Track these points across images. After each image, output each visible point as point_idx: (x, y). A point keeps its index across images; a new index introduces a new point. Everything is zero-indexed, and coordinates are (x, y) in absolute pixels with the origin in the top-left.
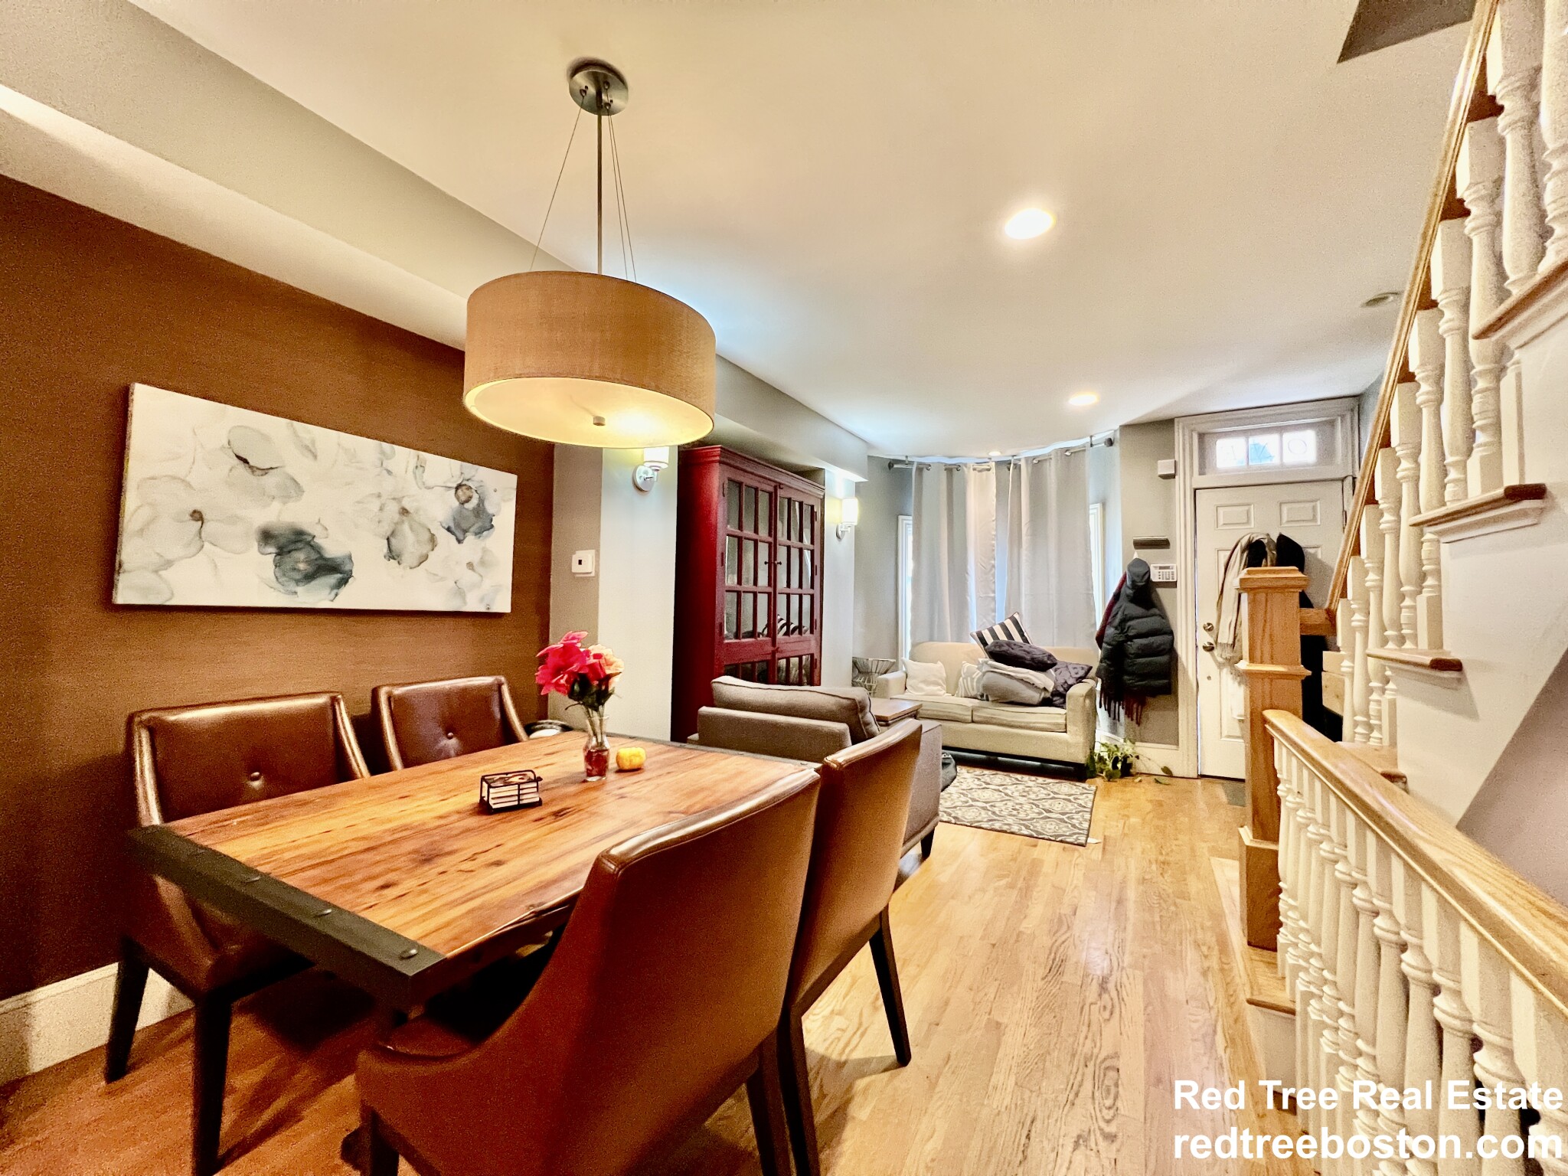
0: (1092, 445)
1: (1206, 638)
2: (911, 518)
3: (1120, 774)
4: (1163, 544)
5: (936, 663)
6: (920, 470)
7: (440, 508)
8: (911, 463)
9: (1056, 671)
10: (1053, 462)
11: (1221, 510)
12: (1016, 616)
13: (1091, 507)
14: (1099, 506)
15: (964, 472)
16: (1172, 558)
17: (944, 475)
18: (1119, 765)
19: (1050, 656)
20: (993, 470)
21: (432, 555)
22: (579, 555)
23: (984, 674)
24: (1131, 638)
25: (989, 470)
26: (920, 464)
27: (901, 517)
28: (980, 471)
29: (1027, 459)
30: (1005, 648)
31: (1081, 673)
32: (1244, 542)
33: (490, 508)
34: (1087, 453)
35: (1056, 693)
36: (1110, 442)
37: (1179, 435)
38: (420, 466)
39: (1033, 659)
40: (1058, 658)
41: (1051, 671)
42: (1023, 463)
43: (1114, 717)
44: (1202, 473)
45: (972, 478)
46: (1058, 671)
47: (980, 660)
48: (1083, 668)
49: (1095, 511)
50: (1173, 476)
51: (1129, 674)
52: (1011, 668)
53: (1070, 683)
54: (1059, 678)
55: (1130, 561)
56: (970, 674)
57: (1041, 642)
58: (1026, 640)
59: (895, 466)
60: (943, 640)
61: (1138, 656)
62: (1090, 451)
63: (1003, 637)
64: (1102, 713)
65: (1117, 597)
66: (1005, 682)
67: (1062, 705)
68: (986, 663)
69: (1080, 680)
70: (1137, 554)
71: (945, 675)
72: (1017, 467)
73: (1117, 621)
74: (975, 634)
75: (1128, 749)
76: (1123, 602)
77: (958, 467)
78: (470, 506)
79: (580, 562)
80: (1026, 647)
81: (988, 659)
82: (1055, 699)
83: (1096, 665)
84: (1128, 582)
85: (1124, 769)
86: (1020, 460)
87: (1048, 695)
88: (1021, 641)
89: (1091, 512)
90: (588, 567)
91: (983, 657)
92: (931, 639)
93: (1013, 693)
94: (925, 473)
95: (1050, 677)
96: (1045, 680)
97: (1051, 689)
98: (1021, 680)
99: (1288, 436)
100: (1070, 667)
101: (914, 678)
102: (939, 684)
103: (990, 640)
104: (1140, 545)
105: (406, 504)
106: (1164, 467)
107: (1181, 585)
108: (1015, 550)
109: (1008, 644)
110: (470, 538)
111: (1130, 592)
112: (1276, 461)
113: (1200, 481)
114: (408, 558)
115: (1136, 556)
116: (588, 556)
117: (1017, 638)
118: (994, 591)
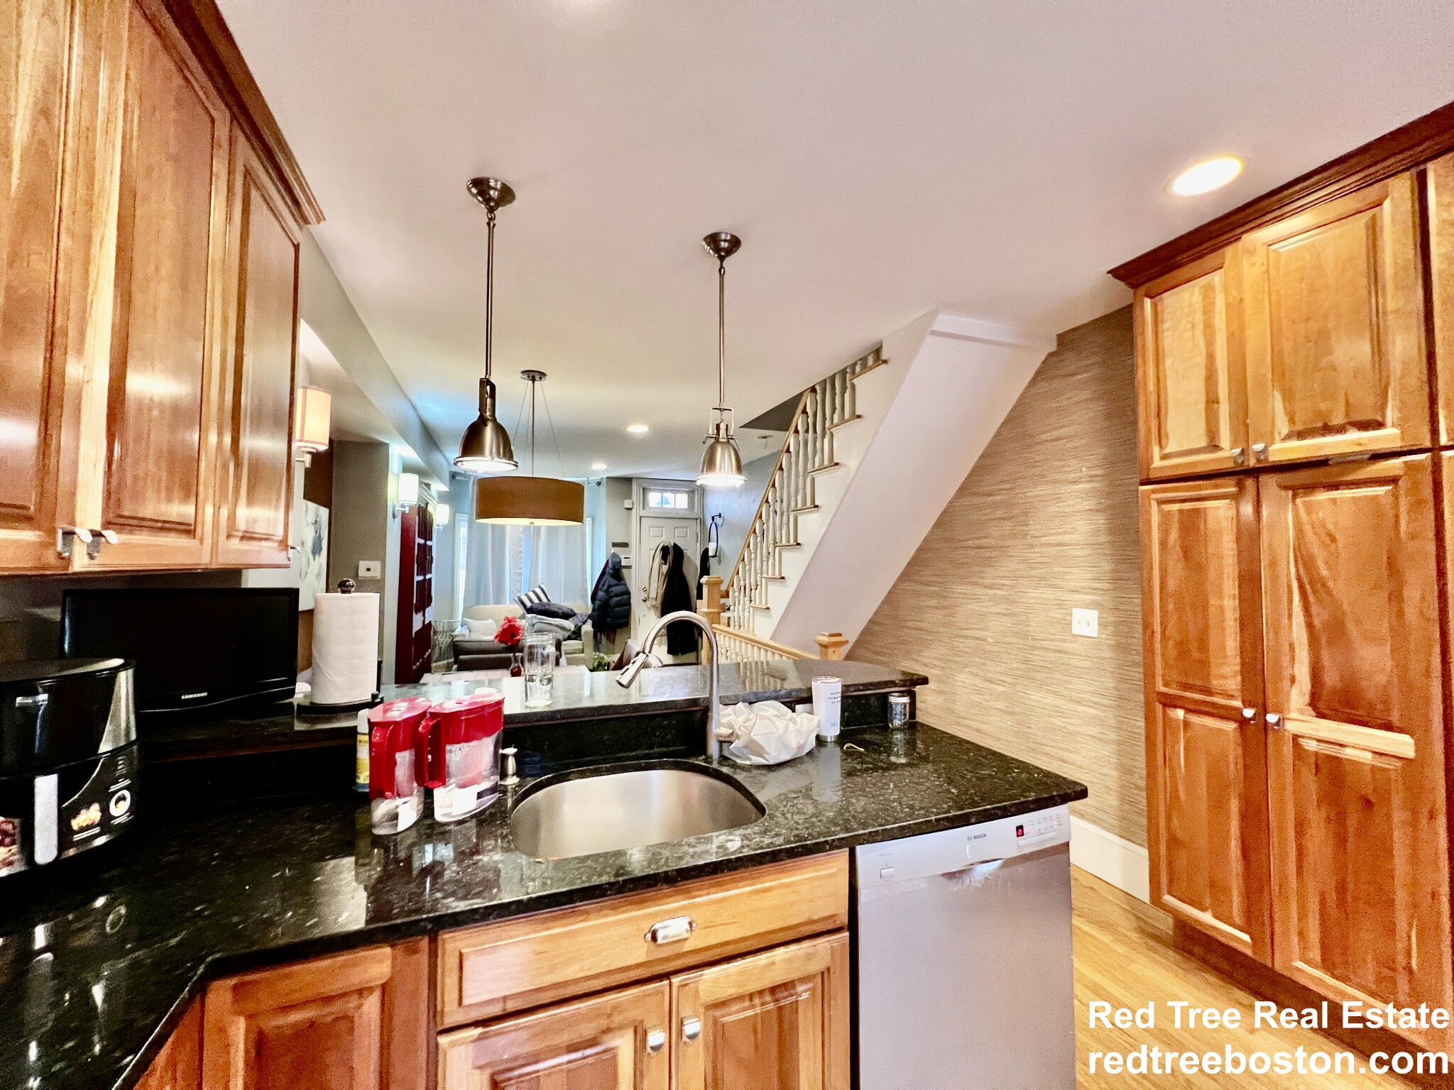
0: (589, 483)
1: (644, 595)
2: (467, 515)
4: (625, 545)
7: (310, 538)
9: (574, 619)
11: (652, 529)
12: (542, 586)
13: (586, 519)
14: (590, 519)
16: (630, 552)
19: (572, 610)
21: (308, 571)
22: (365, 564)
24: (611, 598)
30: (547, 607)
32: (661, 546)
33: (322, 535)
34: (586, 487)
35: (575, 632)
36: (599, 484)
37: (635, 486)
38: (307, 508)
39: (563, 613)
40: (576, 612)
41: (569, 618)
44: (644, 508)
49: (588, 522)
50: (631, 509)
51: (610, 617)
52: (551, 619)
53: (580, 625)
54: (574, 622)
55: (610, 554)
57: (559, 600)
58: (549, 600)
59: (457, 478)
60: (486, 603)
61: (615, 607)
62: (588, 486)
63: (536, 601)
65: (603, 573)
67: (579, 639)
68: (532, 617)
70: (613, 550)
73: (605, 588)
74: (516, 600)
76: (608, 577)
78: (317, 535)
79: (369, 569)
80: (552, 605)
82: (575, 635)
84: (611, 566)
89: (586, 522)
90: (376, 572)
91: (527, 613)
92: (478, 603)
95: (570, 622)
96: (569, 625)
97: (573, 629)
98: (557, 626)
99: (678, 495)
100: (578, 615)
101: (477, 631)
103: (529, 604)
104: (615, 545)
105: (304, 539)
106: (627, 504)
107: (633, 567)
109: (548, 604)
110: (317, 557)
111: (611, 571)
112: (672, 506)
113: (643, 513)
114: (303, 575)
115: (612, 551)
116: (376, 565)
117: (545, 600)
118: (521, 569)
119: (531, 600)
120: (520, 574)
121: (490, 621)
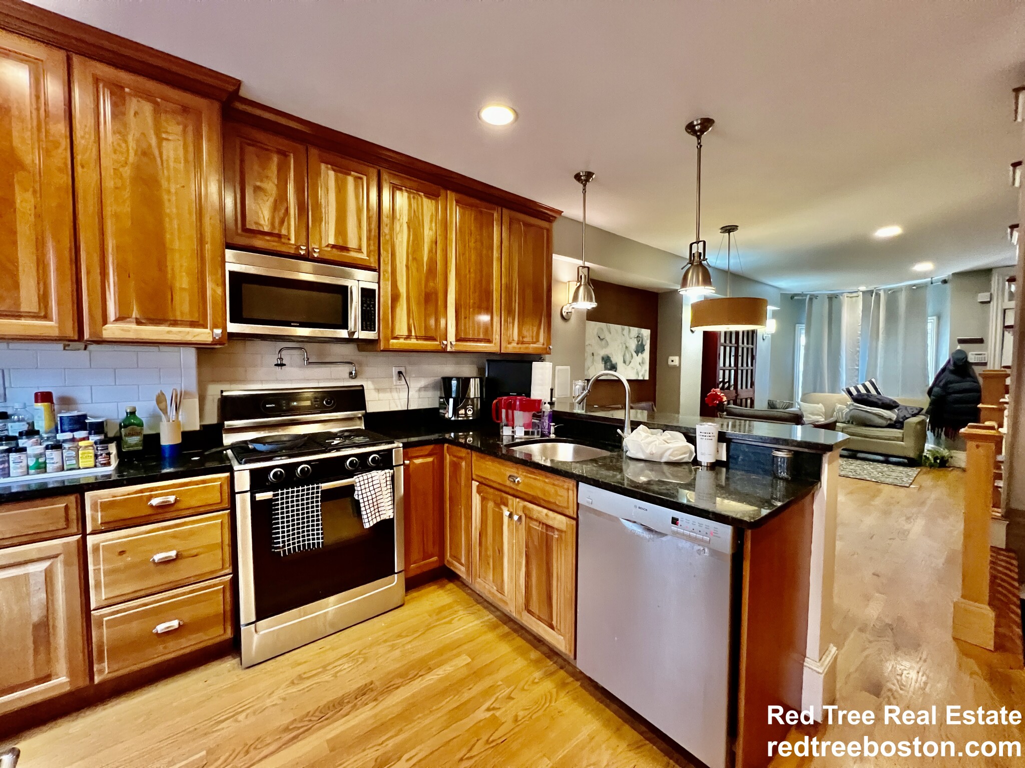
0: (932, 283)
2: (804, 325)
3: (938, 465)
4: (979, 341)
5: (818, 404)
6: (811, 299)
7: (633, 345)
8: (806, 295)
9: (898, 410)
10: (903, 291)
12: (873, 380)
13: (929, 318)
14: (935, 318)
15: (840, 299)
16: (986, 349)
17: (827, 301)
18: (938, 461)
19: (894, 402)
20: (861, 297)
21: (632, 361)
22: (671, 358)
23: (851, 410)
24: (950, 394)
25: (858, 296)
26: (811, 295)
27: (797, 325)
28: (851, 297)
29: (885, 290)
30: (865, 397)
31: (916, 411)
33: (644, 343)
34: (928, 288)
35: (897, 422)
36: (945, 281)
37: (995, 279)
38: (630, 330)
39: (883, 403)
40: (899, 403)
41: (896, 410)
42: (882, 293)
43: (938, 437)
45: (846, 301)
46: (900, 410)
47: (849, 403)
48: (917, 409)
49: (932, 321)
50: (989, 303)
51: (948, 413)
52: (869, 407)
53: (907, 416)
54: (900, 414)
55: (954, 351)
56: (841, 410)
57: (888, 394)
58: (879, 393)
59: (795, 298)
60: (822, 391)
61: (954, 403)
62: (931, 287)
63: (863, 391)
64: (929, 434)
65: (943, 370)
66: (864, 414)
67: (901, 428)
68: (853, 404)
69: (914, 415)
71: (824, 410)
72: (878, 295)
73: (941, 384)
74: (845, 389)
75: (945, 453)
76: (946, 373)
77: (836, 296)
78: (640, 343)
79: (672, 361)
80: (879, 397)
81: (853, 403)
82: (898, 424)
83: (926, 406)
84: (952, 363)
85: (942, 463)
86: (880, 290)
87: (892, 422)
88: (876, 394)
89: (929, 321)
90: (676, 363)
91: (850, 401)
92: (815, 391)
93: (870, 420)
94: (815, 301)
95: (894, 413)
96: (892, 415)
97: (894, 419)
98: (875, 414)
100: (908, 409)
102: (820, 415)
103: (855, 393)
104: (963, 341)
105: (628, 345)
106: (983, 297)
107: (989, 363)
108: (874, 343)
109: (868, 395)
110: (640, 354)
111: (952, 368)
114: (627, 362)
115: (959, 347)
116: (676, 359)
117: (873, 392)
118: (858, 366)
119: (858, 391)
120: (858, 369)
121: (820, 405)
